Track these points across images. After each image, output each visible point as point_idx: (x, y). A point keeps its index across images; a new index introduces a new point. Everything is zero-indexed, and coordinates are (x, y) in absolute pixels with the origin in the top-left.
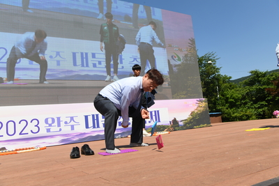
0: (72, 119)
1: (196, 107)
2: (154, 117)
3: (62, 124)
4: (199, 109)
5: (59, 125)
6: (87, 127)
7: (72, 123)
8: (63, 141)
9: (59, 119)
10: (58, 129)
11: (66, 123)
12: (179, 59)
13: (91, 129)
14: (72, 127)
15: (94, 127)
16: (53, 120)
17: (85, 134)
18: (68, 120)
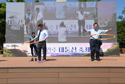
0: (55, 48)
1: (111, 47)
2: (87, 50)
3: (51, 50)
4: (113, 48)
5: (50, 50)
6: (60, 51)
7: (55, 50)
8: (51, 55)
9: (50, 48)
10: (50, 51)
11: (52, 49)
12: (105, 24)
13: (61, 52)
14: (55, 51)
15: (62, 52)
16: (49, 48)
17: (58, 54)
18: (53, 49)
